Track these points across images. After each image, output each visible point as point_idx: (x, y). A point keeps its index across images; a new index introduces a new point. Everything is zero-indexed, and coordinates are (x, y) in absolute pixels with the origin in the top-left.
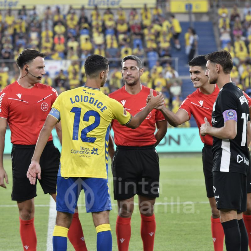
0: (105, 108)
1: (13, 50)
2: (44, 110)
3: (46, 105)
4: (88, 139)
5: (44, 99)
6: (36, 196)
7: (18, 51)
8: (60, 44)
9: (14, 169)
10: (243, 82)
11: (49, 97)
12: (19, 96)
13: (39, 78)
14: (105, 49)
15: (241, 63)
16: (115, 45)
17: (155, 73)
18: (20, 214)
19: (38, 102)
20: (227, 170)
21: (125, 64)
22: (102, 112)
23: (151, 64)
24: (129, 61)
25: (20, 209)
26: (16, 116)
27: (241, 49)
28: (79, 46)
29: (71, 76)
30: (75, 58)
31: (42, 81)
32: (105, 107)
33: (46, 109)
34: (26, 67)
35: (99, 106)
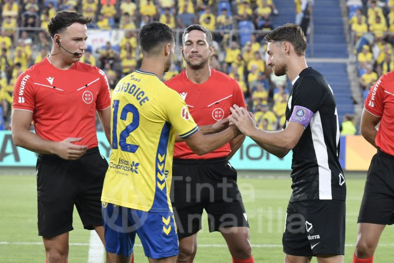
0: (146, 100)
1: (39, 13)
2: (87, 101)
3: (89, 95)
4: (128, 147)
5: (86, 86)
6: (72, 229)
7: (47, 14)
8: (108, 6)
9: (39, 188)
10: (379, 69)
11: (94, 83)
12: (51, 80)
13: (77, 55)
14: (176, 15)
15: (377, 40)
16: (191, 10)
17: (249, 51)
18: (47, 256)
19: (78, 90)
20: (329, 197)
21: (189, 36)
22: (141, 105)
23: (243, 38)
24: (194, 32)
25: (48, 249)
26: (45, 111)
27: (378, 20)
28: (138, 9)
29: (124, 54)
30: (131, 27)
31: (82, 60)
32: (146, 98)
33: (90, 100)
34: (57, 37)
35: (139, 97)
